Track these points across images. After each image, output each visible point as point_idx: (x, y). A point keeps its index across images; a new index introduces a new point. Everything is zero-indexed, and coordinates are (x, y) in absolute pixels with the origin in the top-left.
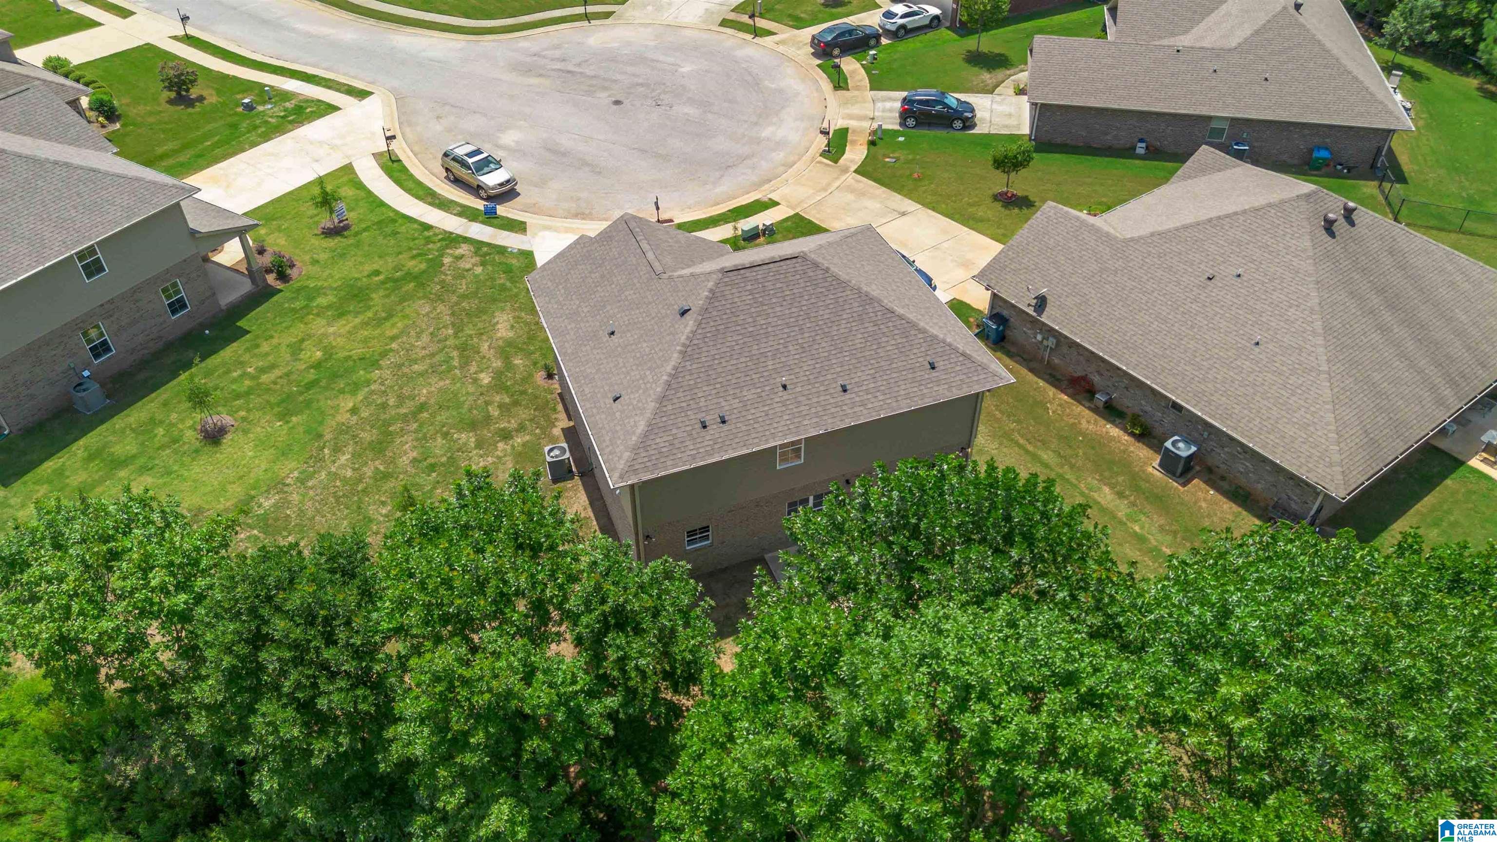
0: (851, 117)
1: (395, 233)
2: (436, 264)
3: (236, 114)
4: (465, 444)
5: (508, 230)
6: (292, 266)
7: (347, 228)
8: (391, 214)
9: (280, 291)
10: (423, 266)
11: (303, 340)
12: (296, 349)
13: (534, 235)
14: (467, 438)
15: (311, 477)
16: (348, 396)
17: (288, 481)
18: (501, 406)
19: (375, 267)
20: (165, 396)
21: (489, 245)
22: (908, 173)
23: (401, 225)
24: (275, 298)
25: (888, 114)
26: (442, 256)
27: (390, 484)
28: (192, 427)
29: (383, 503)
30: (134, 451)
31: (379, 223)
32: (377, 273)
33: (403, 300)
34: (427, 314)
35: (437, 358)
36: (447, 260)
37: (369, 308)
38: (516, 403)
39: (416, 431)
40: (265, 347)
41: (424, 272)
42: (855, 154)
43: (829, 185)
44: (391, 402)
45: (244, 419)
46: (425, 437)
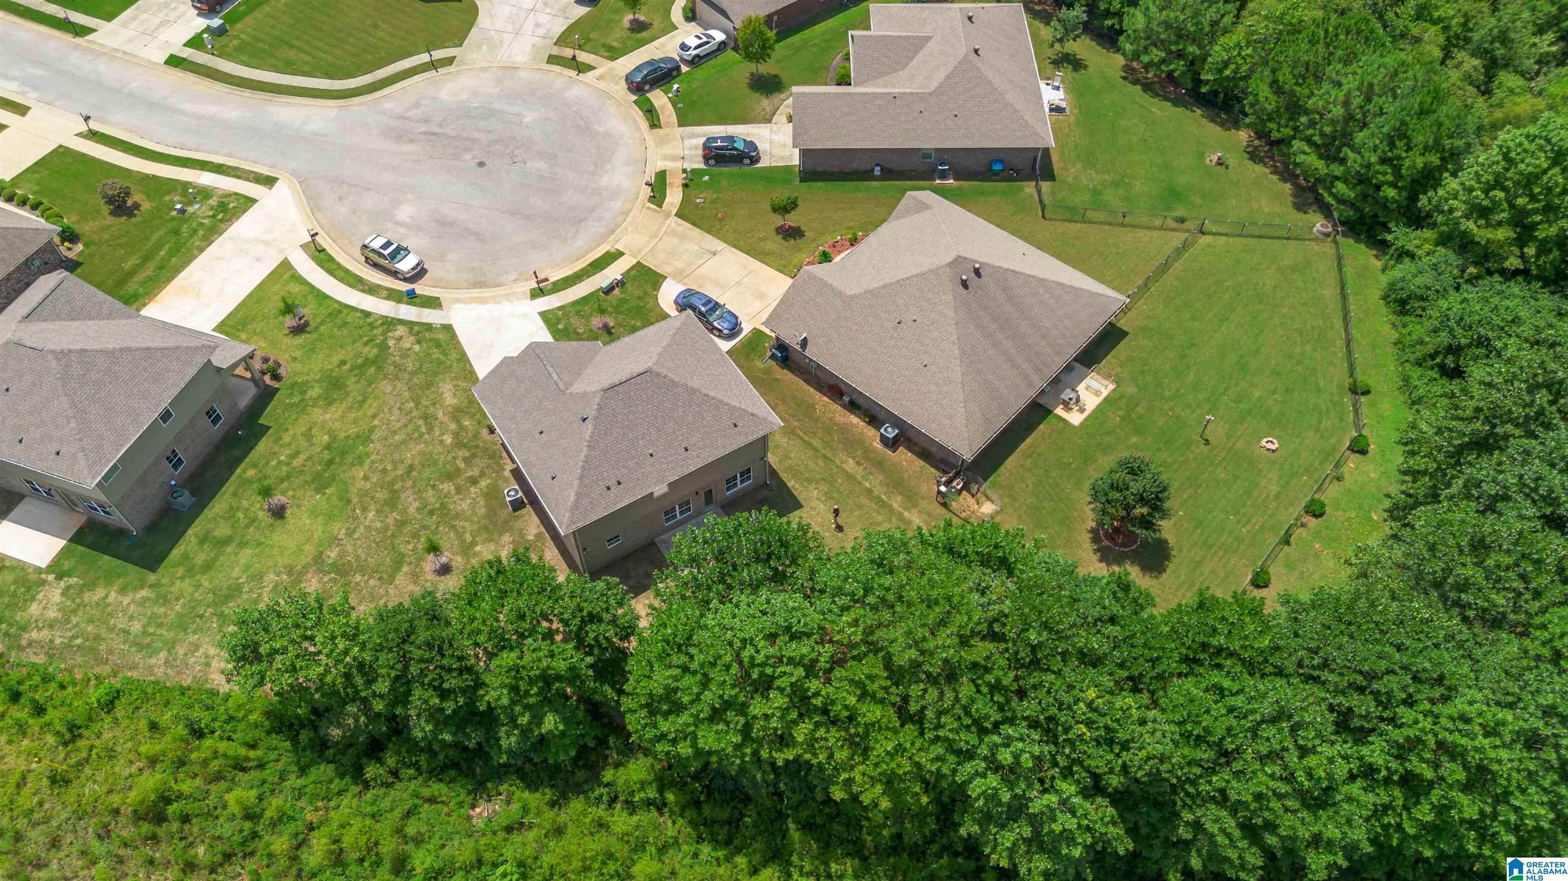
0: (665, 158)
1: (345, 324)
2: (383, 347)
3: (173, 219)
4: (449, 492)
5: (429, 307)
6: (279, 365)
7: (306, 324)
8: (336, 306)
9: (278, 389)
10: (375, 351)
11: (310, 429)
12: (308, 435)
13: (449, 309)
14: (447, 487)
15: (354, 531)
16: (357, 467)
17: (340, 537)
18: (465, 459)
19: (341, 357)
20: (232, 489)
21: (418, 323)
22: (714, 212)
23: (347, 315)
24: (277, 397)
25: (694, 152)
26: (386, 339)
27: (407, 529)
28: (260, 509)
29: (408, 542)
30: (229, 533)
31: (330, 315)
32: (343, 363)
33: (370, 383)
34: (391, 393)
35: (410, 427)
36: (391, 343)
37: (348, 394)
38: (474, 456)
39: (413, 487)
40: (286, 438)
41: (377, 356)
42: (674, 197)
43: (658, 230)
44: (389, 467)
45: (294, 497)
46: (420, 491)
